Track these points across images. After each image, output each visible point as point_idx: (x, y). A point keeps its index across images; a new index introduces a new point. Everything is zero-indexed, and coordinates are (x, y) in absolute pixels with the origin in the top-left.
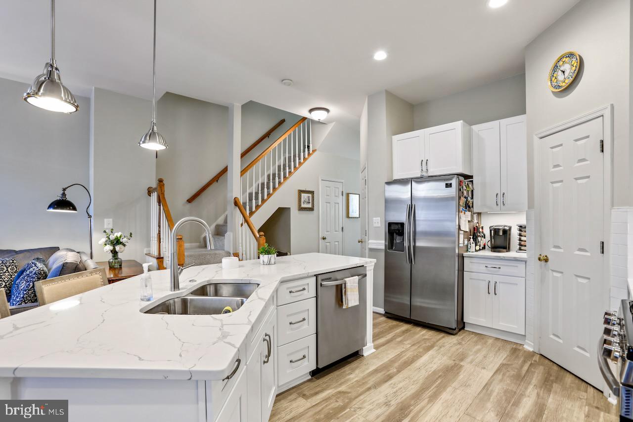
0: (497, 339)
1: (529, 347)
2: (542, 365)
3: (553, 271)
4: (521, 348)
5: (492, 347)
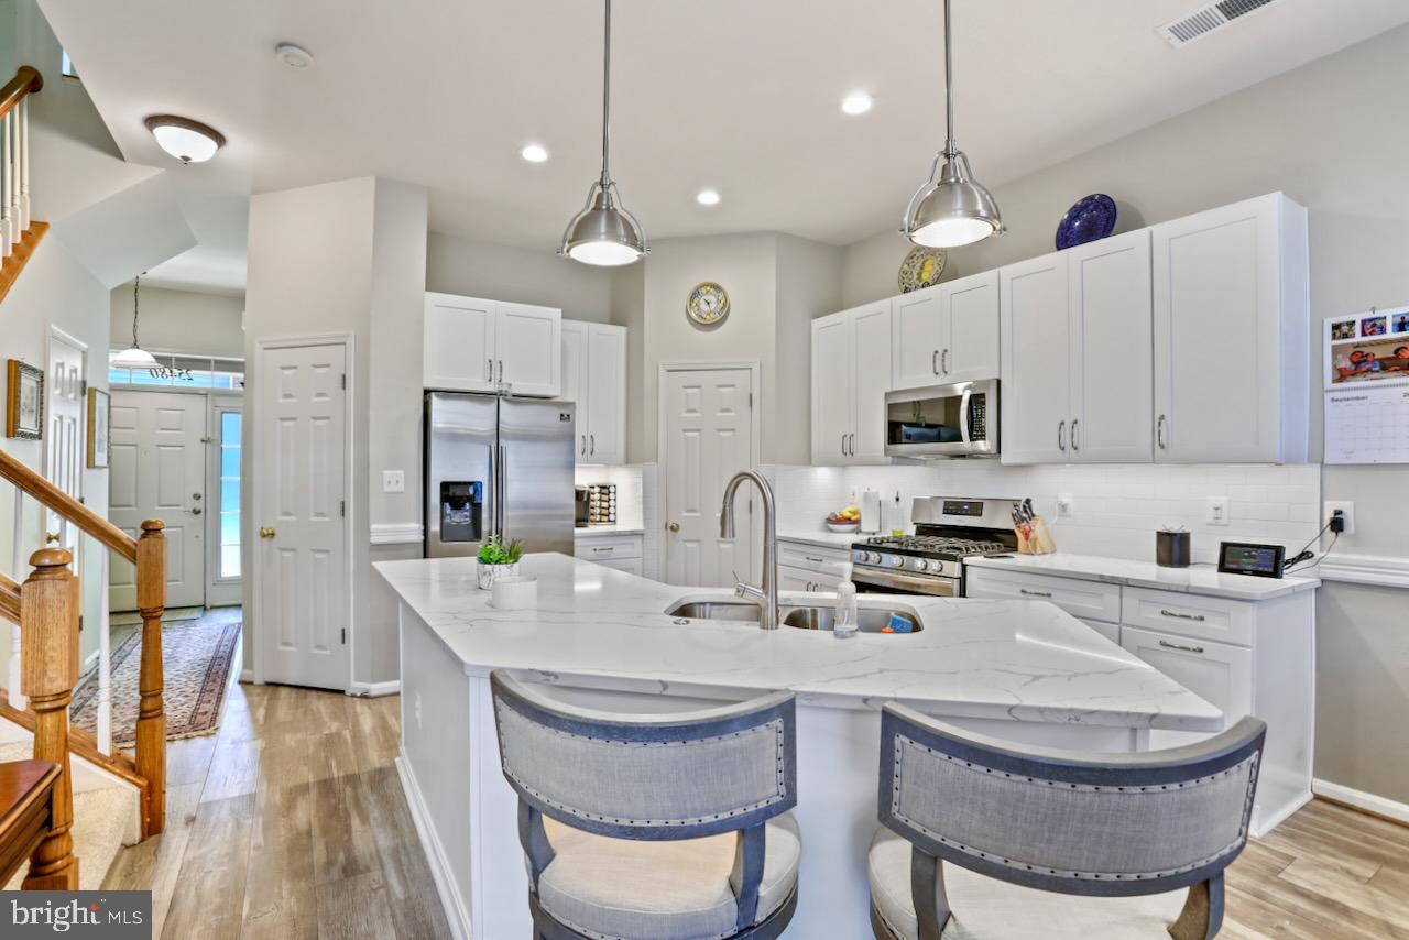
3: (686, 540)
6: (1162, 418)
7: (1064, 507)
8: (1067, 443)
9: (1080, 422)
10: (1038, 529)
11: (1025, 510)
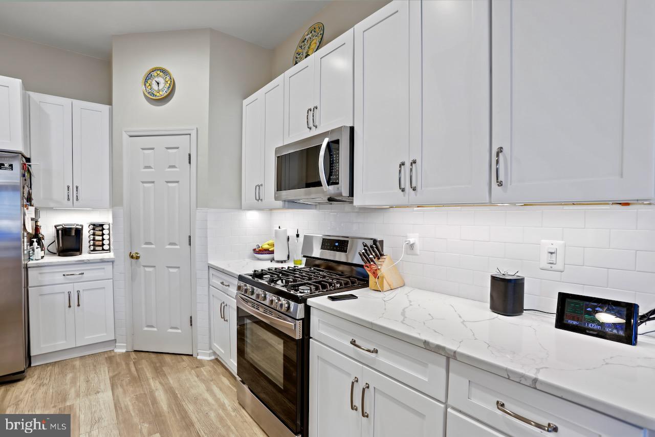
0: (81, 357)
1: (120, 350)
2: (142, 359)
3: (144, 266)
4: (113, 354)
5: (85, 368)
6: (500, 150)
7: (412, 246)
8: (406, 184)
9: (418, 162)
10: (384, 267)
11: (375, 249)
